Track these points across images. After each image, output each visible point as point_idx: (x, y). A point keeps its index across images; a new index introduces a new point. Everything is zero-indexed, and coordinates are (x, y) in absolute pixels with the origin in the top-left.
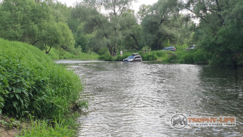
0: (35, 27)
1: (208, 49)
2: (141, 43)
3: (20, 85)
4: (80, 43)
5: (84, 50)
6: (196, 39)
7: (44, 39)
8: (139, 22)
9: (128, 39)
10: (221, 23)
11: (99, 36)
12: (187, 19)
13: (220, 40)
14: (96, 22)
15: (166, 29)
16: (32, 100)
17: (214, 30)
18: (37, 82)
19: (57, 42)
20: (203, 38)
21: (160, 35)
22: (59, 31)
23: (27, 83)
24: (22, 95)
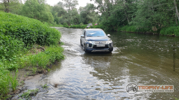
0: (39, 13)
1: (104, 25)
2: (80, 21)
3: (42, 34)
4: (56, 20)
5: (57, 23)
6: (100, 21)
7: (42, 18)
8: (79, 13)
9: (75, 20)
10: (109, 15)
11: (64, 18)
12: (97, 13)
13: (109, 21)
14: (62, 13)
15: (89, 17)
16: (46, 39)
17: (107, 17)
18: (47, 33)
19: (47, 19)
20: (103, 21)
21: (87, 19)
22: (48, 15)
23: (44, 33)
24: (42, 37)
